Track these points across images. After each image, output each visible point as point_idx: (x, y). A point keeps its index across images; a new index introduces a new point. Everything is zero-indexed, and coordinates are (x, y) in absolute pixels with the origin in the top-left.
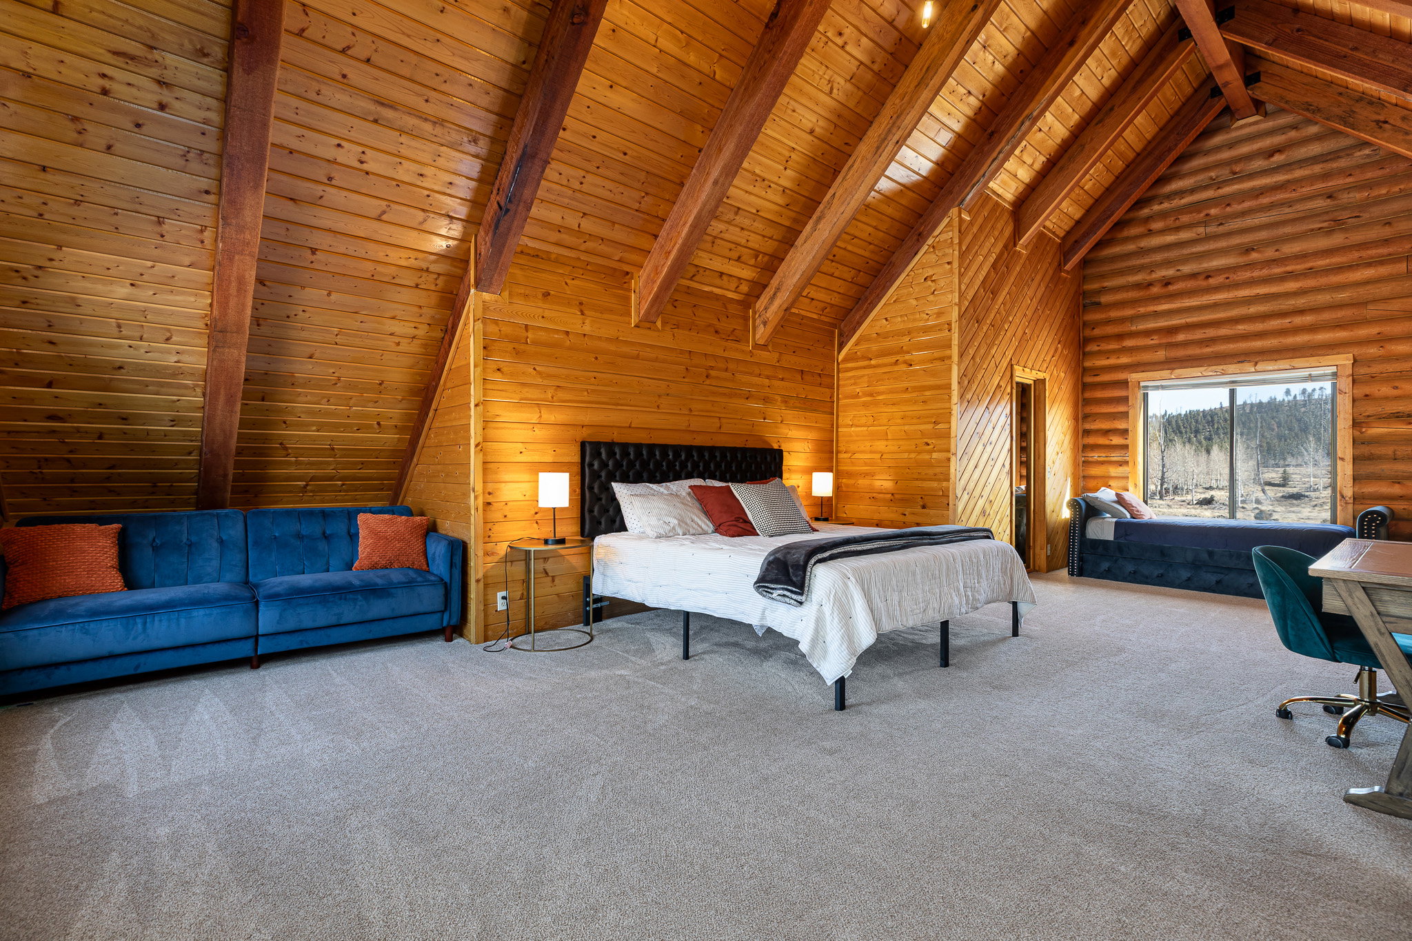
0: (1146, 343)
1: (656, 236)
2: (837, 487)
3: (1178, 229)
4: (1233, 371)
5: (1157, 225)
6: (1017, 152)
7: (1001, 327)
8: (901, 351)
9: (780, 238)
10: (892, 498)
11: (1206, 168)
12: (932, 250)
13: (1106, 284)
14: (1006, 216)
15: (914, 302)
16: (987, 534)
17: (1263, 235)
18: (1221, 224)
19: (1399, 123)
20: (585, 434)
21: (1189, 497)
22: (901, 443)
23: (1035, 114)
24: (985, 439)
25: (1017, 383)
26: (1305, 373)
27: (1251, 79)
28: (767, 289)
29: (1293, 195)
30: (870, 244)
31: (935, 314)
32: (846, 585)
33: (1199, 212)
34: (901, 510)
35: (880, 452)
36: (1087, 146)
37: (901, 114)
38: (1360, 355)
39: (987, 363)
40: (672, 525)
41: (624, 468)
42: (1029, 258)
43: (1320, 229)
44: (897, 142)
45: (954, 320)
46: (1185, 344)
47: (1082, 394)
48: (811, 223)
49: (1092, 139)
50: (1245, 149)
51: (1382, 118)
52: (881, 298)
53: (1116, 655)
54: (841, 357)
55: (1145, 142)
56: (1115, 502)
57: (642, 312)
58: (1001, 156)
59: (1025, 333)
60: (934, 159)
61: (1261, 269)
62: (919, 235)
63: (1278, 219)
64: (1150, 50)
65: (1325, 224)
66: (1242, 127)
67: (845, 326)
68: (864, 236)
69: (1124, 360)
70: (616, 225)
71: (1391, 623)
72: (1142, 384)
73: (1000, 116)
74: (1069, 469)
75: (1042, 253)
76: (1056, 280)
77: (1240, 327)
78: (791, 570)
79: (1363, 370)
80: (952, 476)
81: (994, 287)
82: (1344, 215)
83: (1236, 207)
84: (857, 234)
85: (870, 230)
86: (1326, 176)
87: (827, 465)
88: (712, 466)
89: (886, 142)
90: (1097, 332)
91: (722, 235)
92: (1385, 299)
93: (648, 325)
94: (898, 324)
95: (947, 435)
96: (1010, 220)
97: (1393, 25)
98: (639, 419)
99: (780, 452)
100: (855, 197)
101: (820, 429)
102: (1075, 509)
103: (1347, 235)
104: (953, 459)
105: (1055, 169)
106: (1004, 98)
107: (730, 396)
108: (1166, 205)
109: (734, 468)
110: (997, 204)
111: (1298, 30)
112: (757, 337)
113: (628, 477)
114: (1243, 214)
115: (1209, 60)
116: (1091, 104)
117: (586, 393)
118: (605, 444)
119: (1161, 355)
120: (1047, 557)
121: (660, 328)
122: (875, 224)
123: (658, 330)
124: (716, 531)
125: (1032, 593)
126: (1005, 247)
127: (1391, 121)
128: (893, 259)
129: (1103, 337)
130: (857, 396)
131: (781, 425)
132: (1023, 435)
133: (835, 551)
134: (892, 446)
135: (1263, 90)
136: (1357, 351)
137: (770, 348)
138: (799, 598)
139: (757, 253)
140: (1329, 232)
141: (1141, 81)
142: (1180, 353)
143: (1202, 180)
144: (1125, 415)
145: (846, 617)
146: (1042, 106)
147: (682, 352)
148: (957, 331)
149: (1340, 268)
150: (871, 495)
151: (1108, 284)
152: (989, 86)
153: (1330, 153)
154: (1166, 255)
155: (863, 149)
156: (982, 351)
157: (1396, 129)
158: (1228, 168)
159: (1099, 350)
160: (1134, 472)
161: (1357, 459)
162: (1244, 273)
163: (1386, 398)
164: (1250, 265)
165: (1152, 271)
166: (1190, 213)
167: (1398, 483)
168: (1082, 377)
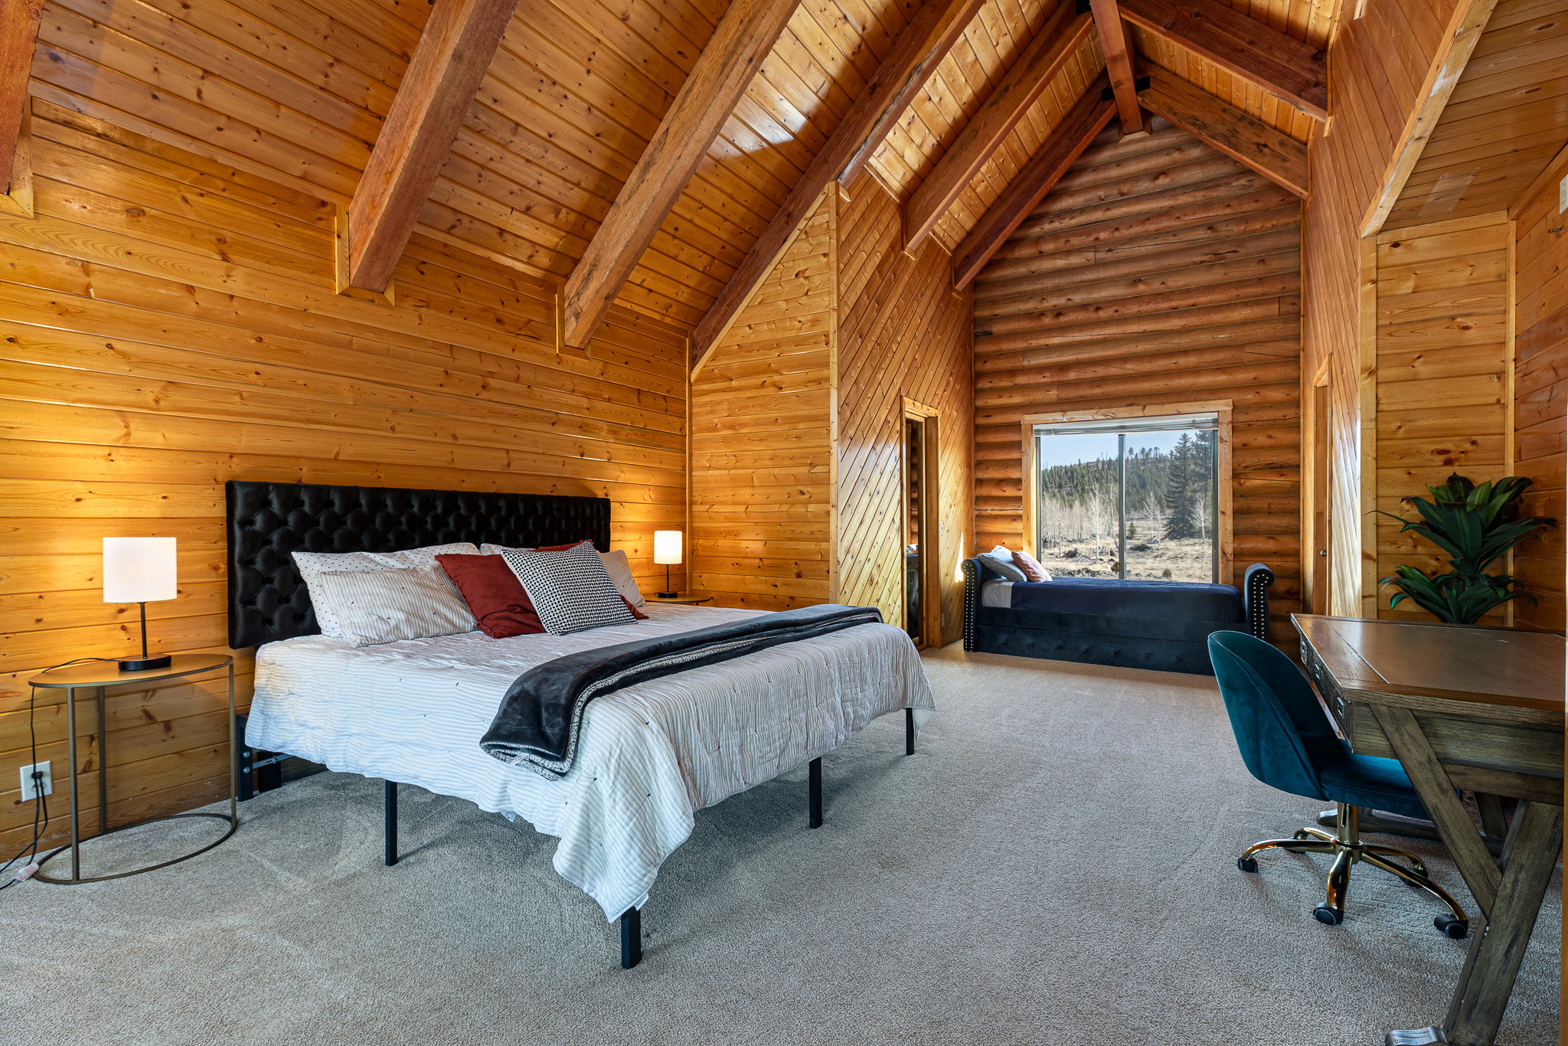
0: (1038, 381)
1: (370, 146)
2: (690, 551)
3: (1068, 253)
4: (1123, 415)
5: (1048, 247)
6: (903, 121)
7: (888, 348)
8: (768, 369)
9: (591, 187)
10: (761, 564)
11: (1095, 187)
12: (804, 237)
13: (997, 311)
14: (892, 210)
15: (783, 305)
16: (873, 616)
17: (1149, 265)
18: (1110, 250)
19: (1277, 148)
20: (238, 469)
21: (1056, 550)
22: (770, 491)
23: (925, 65)
24: (872, 486)
25: (909, 421)
26: (1188, 419)
27: (1142, 84)
28: (580, 266)
29: (1177, 223)
30: (726, 219)
31: (809, 321)
32: (640, 737)
33: (1089, 235)
34: (771, 580)
35: (745, 503)
36: (980, 132)
37: (755, 17)
38: (1239, 401)
39: (872, 390)
40: (393, 623)
41: (321, 528)
42: (918, 267)
43: (1202, 262)
44: (751, 60)
45: (832, 331)
46: (1076, 384)
47: (975, 437)
48: (637, 170)
49: (985, 125)
50: (1132, 168)
51: (1262, 141)
52: (743, 298)
53: (1032, 774)
54: (693, 377)
55: (1038, 145)
56: (1011, 563)
57: (354, 272)
58: (886, 118)
59: (914, 359)
60: (805, 110)
61: (1149, 303)
62: (789, 216)
63: (1163, 248)
64: (1046, 21)
65: (1206, 258)
66: (1129, 143)
67: (699, 334)
68: (716, 205)
69: (1017, 399)
70: (283, 110)
71: (1458, 774)
72: (1035, 427)
73: (884, 63)
74: (963, 524)
75: (932, 266)
76: (946, 299)
77: (1130, 366)
78: (544, 715)
79: (1242, 418)
80: (832, 535)
81: (879, 296)
82: (1224, 249)
83: (1126, 232)
84: (706, 201)
85: (724, 198)
86: (1207, 205)
87: (678, 520)
88: (493, 521)
89: (735, 57)
90: (989, 366)
91: (492, 165)
92: (1260, 342)
93: (369, 295)
94: (765, 333)
95: (825, 481)
96: (897, 215)
97: (1291, 16)
98: (351, 448)
99: (606, 503)
100: (696, 136)
101: (665, 471)
102: (970, 571)
103: (1226, 271)
104: (833, 512)
105: (946, 158)
106: (888, 40)
107: (525, 419)
108: (1056, 225)
109: (531, 527)
110: (881, 191)
111: (1197, 15)
112: (567, 335)
113: (332, 541)
114: (1131, 240)
115: (1105, 49)
116: (984, 77)
117: (237, 398)
118: (278, 486)
119: (1053, 394)
120: (942, 629)
121: (393, 303)
122: (729, 191)
123: (388, 306)
124: (478, 627)
125: (930, 695)
126: (892, 247)
127: (1270, 146)
128: (757, 246)
129: (995, 372)
130: (715, 429)
131: (609, 465)
132: (914, 485)
133: (632, 671)
134: (760, 495)
135: (1154, 99)
136: (1236, 396)
137: (589, 354)
138: (557, 766)
139: (557, 207)
140: (1210, 266)
141: (1037, 58)
142: (1071, 393)
143: (1091, 200)
144: (1018, 462)
145: (640, 797)
146: (933, 56)
147: (436, 345)
148: (836, 344)
149: (1221, 306)
150: (734, 560)
151: (1001, 311)
152: (870, 19)
153: (1210, 181)
154: (1057, 281)
155: (705, 65)
156: (867, 375)
157: (1275, 155)
158: (1116, 187)
159: (992, 388)
160: (1028, 528)
161: (1236, 513)
162: (1132, 307)
163: (1261, 448)
164: (1137, 298)
165: (1044, 299)
166: (1081, 236)
167: (1273, 538)
168: (975, 417)
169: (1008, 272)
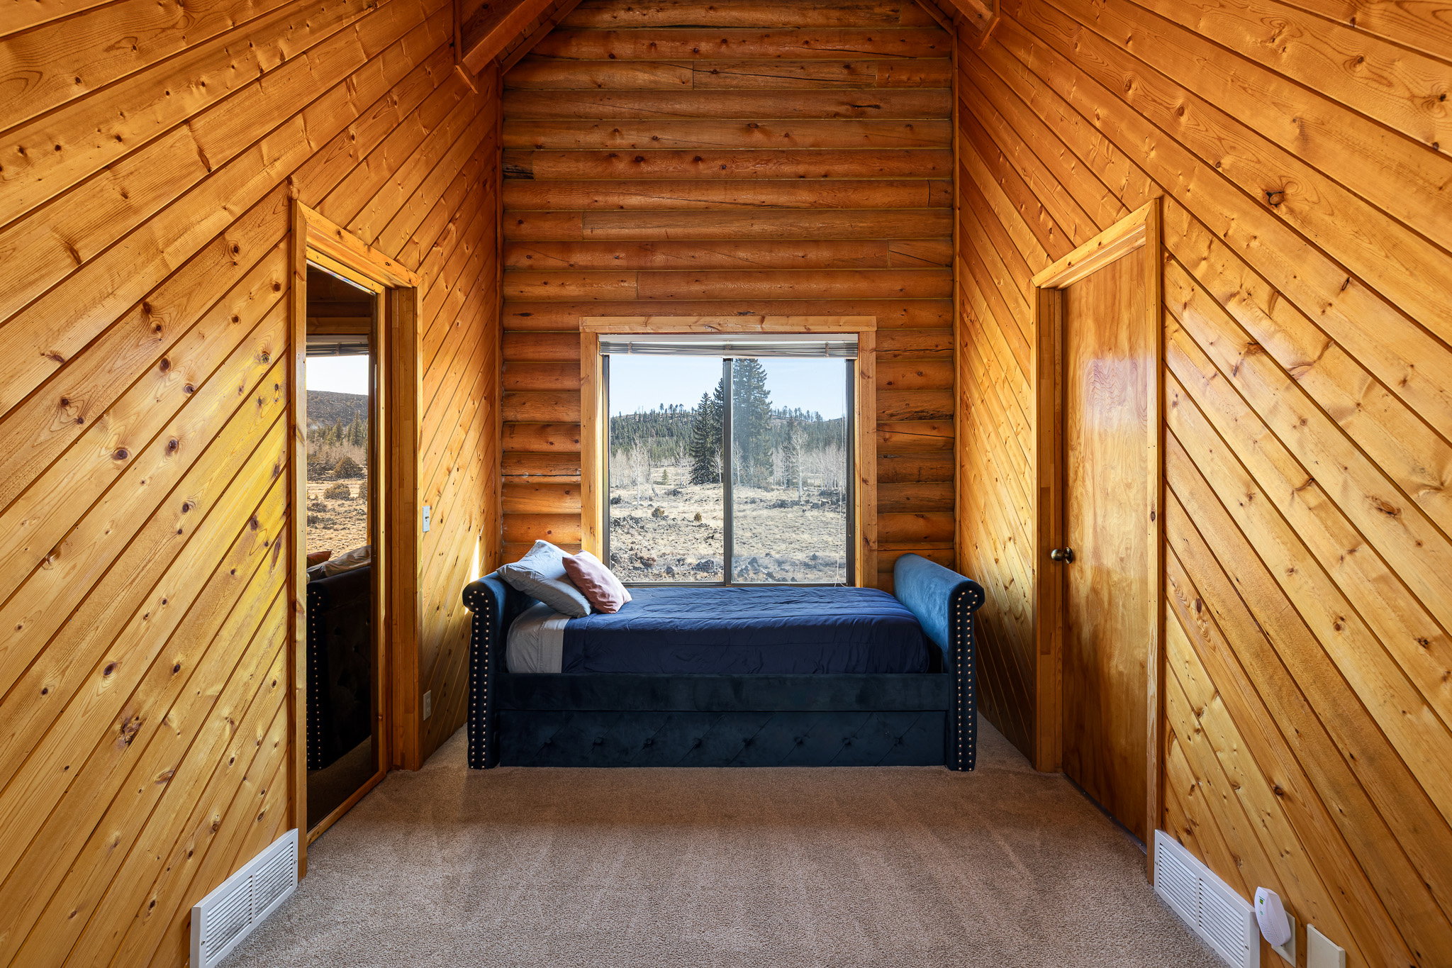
0: (607, 263)
3: (654, 65)
4: (730, 328)
5: (624, 49)
13: (542, 140)
17: (768, 105)
18: (715, 72)
29: (806, 50)
33: (685, 42)
38: (884, 319)
43: (837, 114)
46: (666, 273)
47: (502, 348)
56: (561, 579)
61: (768, 161)
63: (787, 83)
65: (842, 109)
69: (573, 290)
72: (602, 339)
74: (477, 504)
77: (742, 254)
79: (887, 345)
82: (862, 101)
83: (737, 50)
86: (842, 32)
90: (527, 230)
92: (908, 239)
102: (480, 604)
103: (868, 133)
108: (636, 16)
114: (746, 63)
119: (630, 287)
129: (538, 242)
136: (881, 312)
140: (847, 122)
142: (658, 288)
144: (574, 395)
149: (860, 181)
151: (548, 139)
154: (637, 107)
159: (531, 267)
160: (589, 506)
161: (883, 480)
162: (745, 164)
163: (909, 388)
164: (754, 154)
165: (616, 130)
166: (673, 41)
167: (923, 517)
168: (501, 314)
169: (559, 77)
